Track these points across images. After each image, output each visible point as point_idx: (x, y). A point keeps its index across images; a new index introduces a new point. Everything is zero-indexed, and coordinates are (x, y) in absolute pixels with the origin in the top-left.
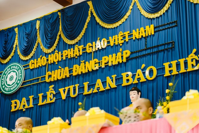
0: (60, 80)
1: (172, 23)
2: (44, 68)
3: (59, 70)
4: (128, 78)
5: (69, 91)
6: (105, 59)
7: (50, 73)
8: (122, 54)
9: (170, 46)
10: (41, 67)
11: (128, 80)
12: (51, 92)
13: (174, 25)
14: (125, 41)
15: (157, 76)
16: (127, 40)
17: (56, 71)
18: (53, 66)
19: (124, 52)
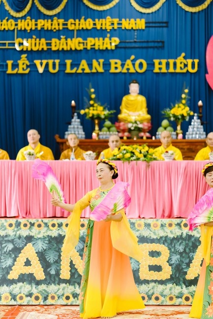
0: (35, 51)
1: (162, 23)
2: (11, 33)
3: (33, 40)
4: (116, 66)
5: (47, 65)
6: (90, 42)
7: (20, 40)
8: (110, 40)
9: (160, 44)
10: (7, 31)
11: (116, 68)
12: (23, 61)
13: (164, 25)
14: (113, 28)
15: (146, 71)
16: (116, 27)
17: (29, 40)
18: (24, 34)
19: (113, 39)
